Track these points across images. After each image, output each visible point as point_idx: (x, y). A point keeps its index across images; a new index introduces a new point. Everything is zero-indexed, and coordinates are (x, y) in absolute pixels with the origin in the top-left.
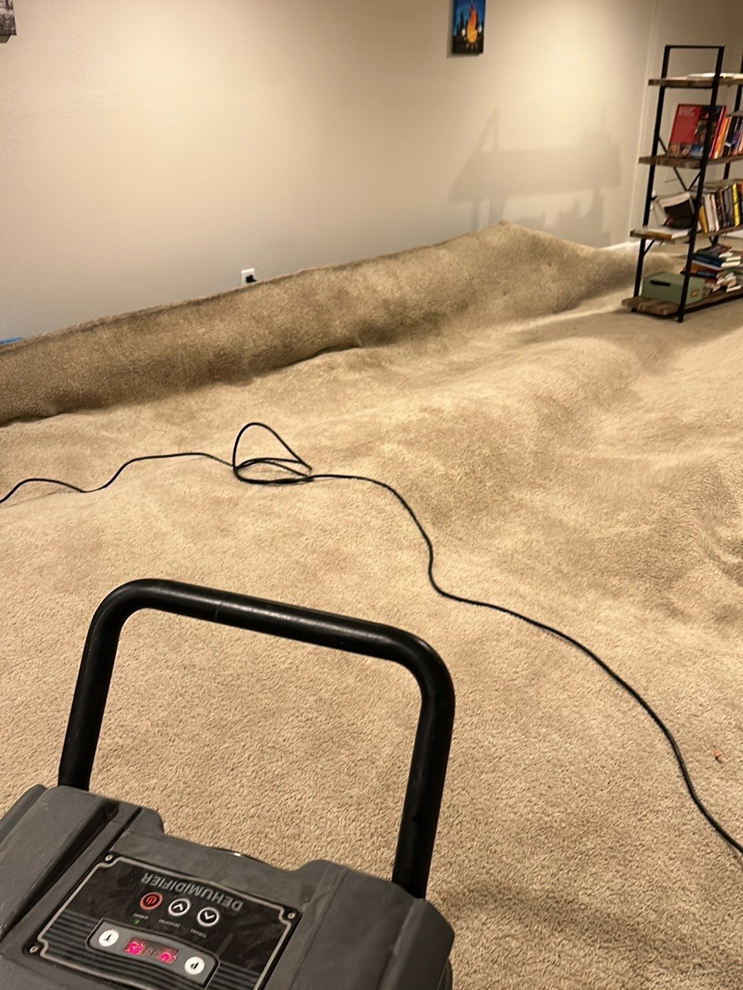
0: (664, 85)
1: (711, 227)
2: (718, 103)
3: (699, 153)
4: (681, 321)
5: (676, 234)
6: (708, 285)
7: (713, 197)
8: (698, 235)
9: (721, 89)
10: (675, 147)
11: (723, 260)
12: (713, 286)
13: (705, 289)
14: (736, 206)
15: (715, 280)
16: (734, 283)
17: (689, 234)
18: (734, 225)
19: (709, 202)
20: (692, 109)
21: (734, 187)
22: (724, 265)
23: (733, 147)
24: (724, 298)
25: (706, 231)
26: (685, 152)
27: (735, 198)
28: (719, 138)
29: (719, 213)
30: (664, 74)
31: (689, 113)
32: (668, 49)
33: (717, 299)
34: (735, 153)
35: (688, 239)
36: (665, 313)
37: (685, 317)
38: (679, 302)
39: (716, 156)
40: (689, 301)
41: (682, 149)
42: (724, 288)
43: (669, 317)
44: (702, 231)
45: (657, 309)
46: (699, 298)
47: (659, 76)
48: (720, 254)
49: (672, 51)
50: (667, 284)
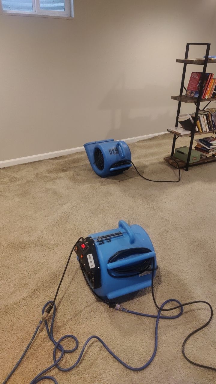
0: (186, 62)
1: (204, 130)
3: (198, 96)
4: (187, 170)
5: (186, 133)
7: (205, 116)
8: (196, 133)
9: (208, 65)
10: (189, 92)
17: (192, 132)
19: (203, 119)
20: (198, 74)
25: (201, 132)
26: (192, 95)
28: (208, 89)
29: (209, 123)
31: (196, 76)
32: (188, 45)
35: (190, 135)
36: (179, 166)
39: (207, 97)
40: (191, 161)
41: (191, 93)
44: (199, 131)
46: (198, 160)
47: (183, 58)
50: (183, 153)
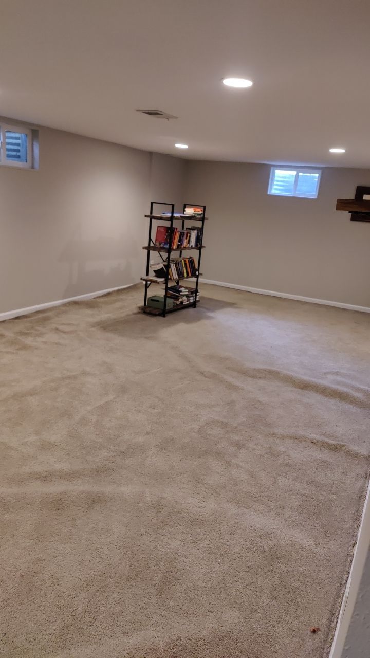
0: (152, 218)
1: (175, 277)
2: (173, 226)
3: (167, 246)
4: (164, 316)
5: (159, 280)
6: (175, 301)
7: (174, 265)
8: (169, 280)
9: (174, 221)
10: (158, 244)
11: (181, 291)
12: (177, 302)
13: (174, 303)
14: (184, 269)
15: (178, 299)
16: (186, 301)
17: (165, 280)
18: (184, 276)
19: (173, 267)
20: (163, 228)
21: (183, 261)
22: (181, 293)
23: (181, 244)
24: (182, 307)
25: (173, 279)
26: (162, 246)
27: (184, 265)
28: (175, 241)
29: (177, 271)
30: (151, 213)
31: (162, 230)
32: (152, 203)
33: (179, 307)
34: (182, 247)
35: (165, 282)
36: (157, 313)
37: (166, 315)
38: (163, 308)
39: (174, 248)
40: (167, 308)
41: (160, 244)
42: (182, 302)
43: (159, 315)
44: (171, 279)
45: (154, 312)
46: (172, 307)
47: (149, 214)
48: (179, 288)
49: (154, 204)
50: (158, 301)
